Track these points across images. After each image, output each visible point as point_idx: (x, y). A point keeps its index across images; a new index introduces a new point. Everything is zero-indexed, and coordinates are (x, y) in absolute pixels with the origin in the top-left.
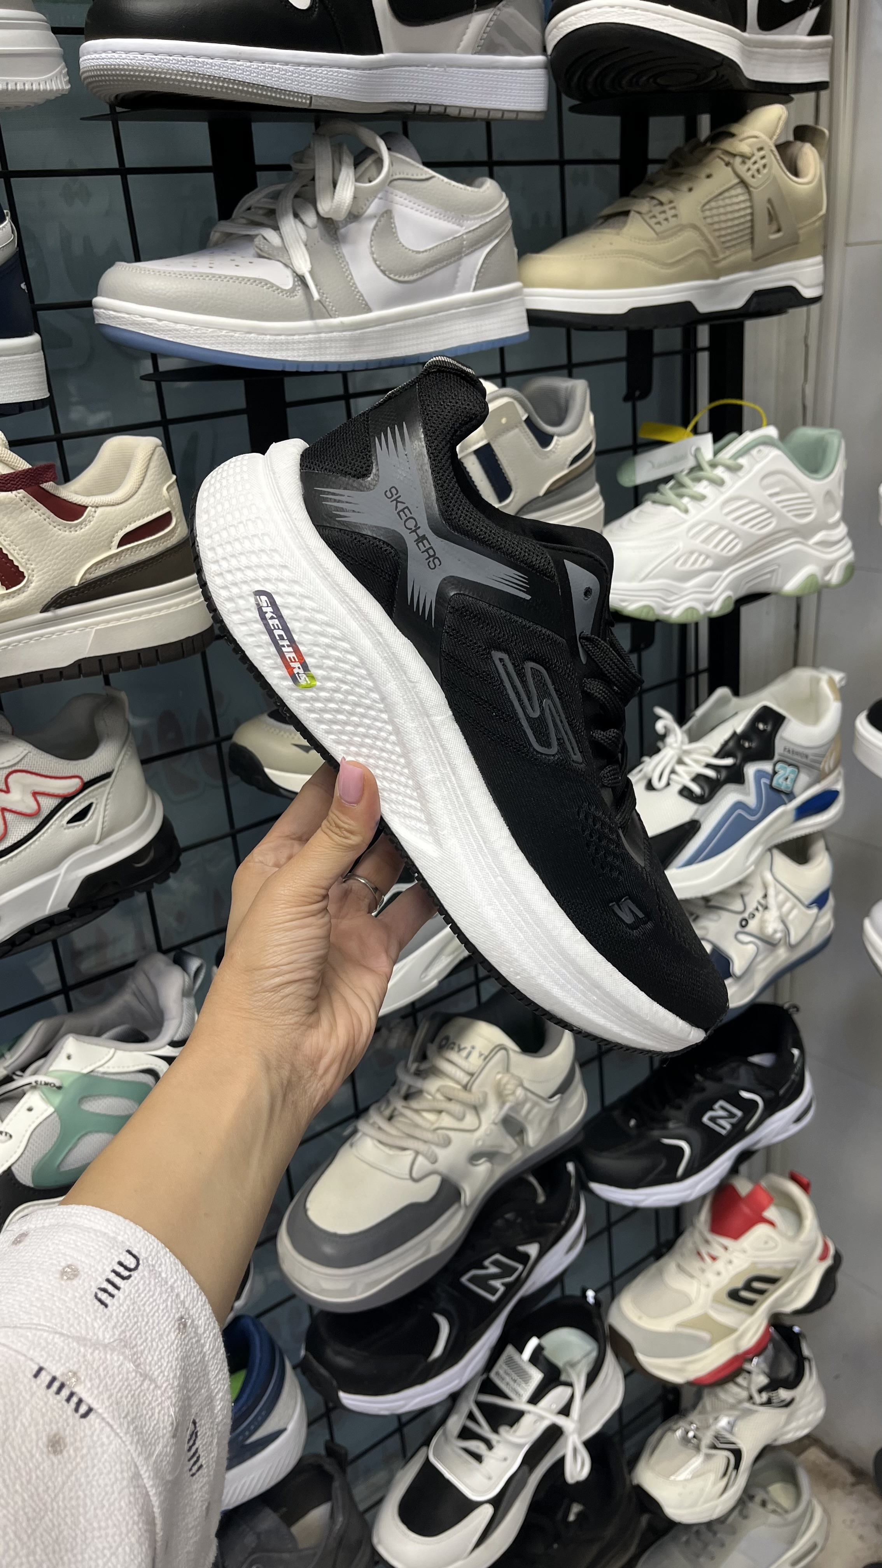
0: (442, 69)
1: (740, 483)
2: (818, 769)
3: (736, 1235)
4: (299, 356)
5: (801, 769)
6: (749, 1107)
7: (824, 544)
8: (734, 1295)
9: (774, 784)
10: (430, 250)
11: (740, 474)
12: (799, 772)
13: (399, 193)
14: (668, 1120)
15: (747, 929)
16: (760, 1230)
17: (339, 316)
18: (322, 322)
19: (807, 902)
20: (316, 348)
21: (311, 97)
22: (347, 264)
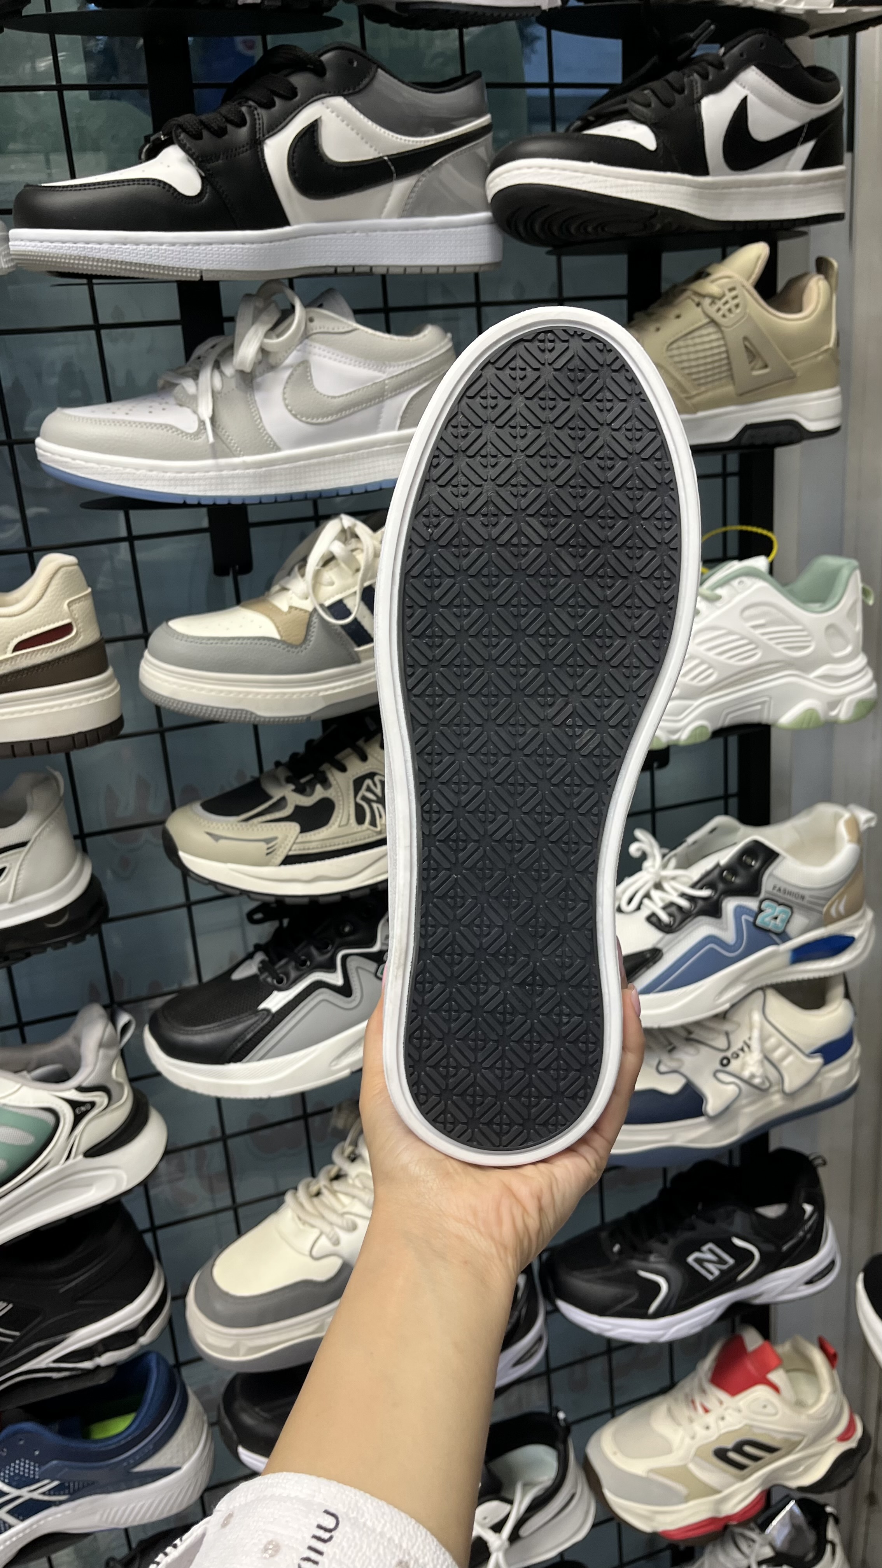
0: (364, 234)
1: (718, 612)
2: (821, 912)
3: (734, 1391)
4: (199, 491)
5: (795, 910)
6: (744, 1257)
7: (828, 678)
8: (721, 1454)
9: (759, 922)
10: (347, 395)
11: (718, 604)
12: (792, 912)
13: (317, 345)
14: (650, 1252)
15: (729, 1068)
16: (760, 1392)
17: (243, 455)
18: (223, 461)
19: (807, 1051)
20: (217, 484)
21: (201, 271)
22: (258, 409)
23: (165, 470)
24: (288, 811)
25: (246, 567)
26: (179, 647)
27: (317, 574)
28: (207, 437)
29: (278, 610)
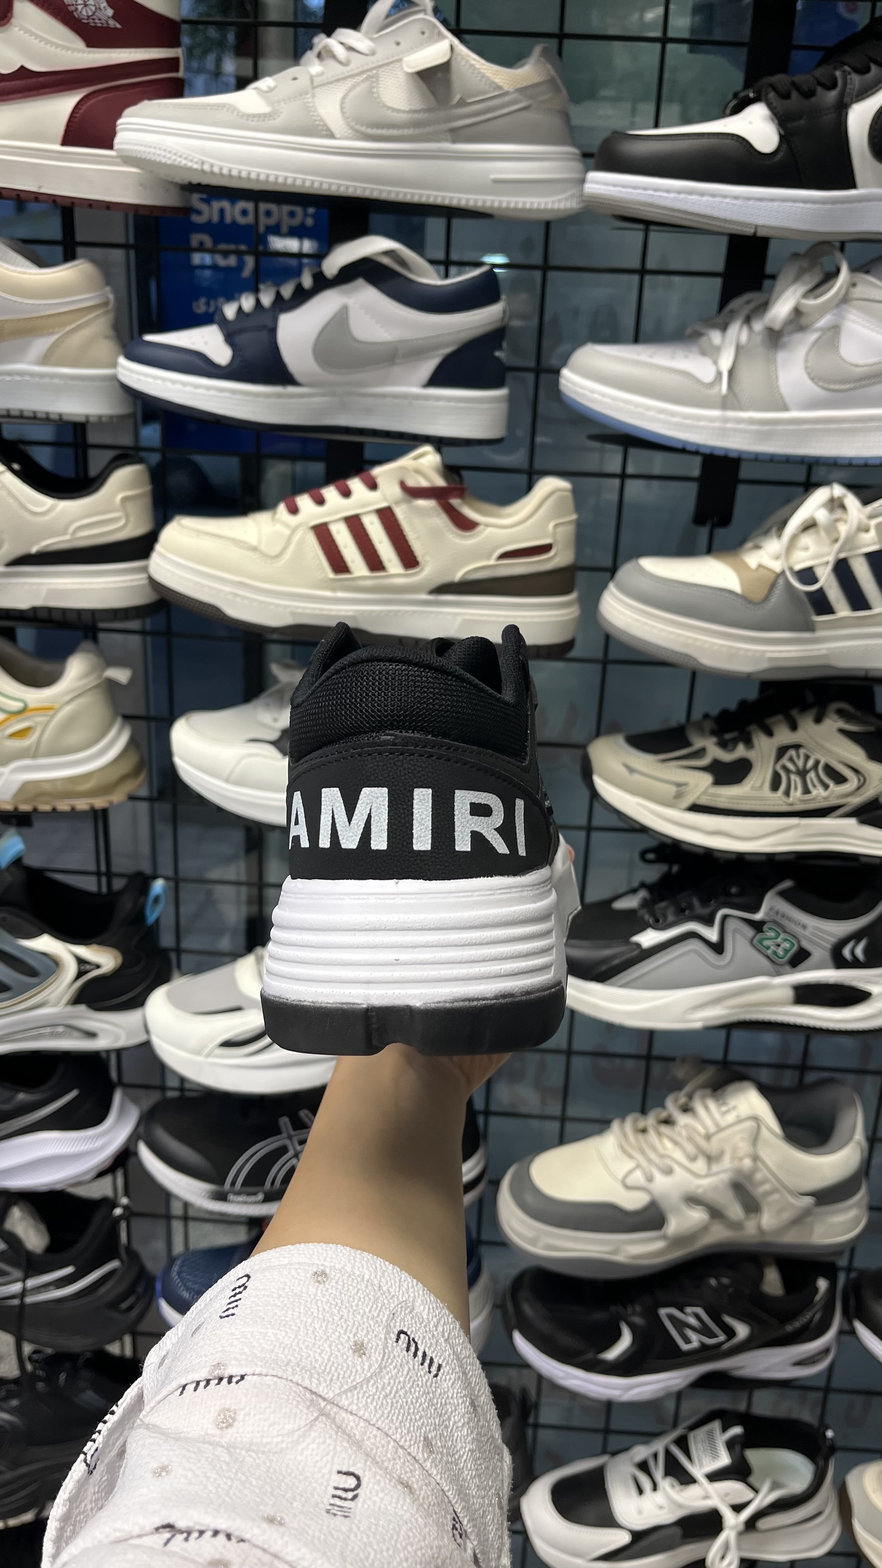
10: (869, 365)
17: (750, 410)
20: (719, 435)
21: (757, 227)
22: (776, 369)
23: (673, 414)
24: (705, 761)
25: (725, 520)
26: (643, 584)
27: (794, 538)
28: (720, 389)
29: (747, 566)
